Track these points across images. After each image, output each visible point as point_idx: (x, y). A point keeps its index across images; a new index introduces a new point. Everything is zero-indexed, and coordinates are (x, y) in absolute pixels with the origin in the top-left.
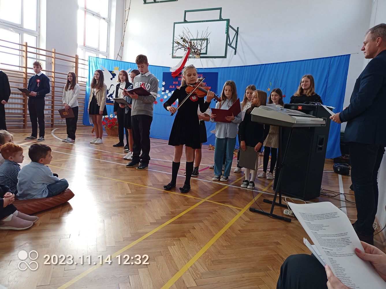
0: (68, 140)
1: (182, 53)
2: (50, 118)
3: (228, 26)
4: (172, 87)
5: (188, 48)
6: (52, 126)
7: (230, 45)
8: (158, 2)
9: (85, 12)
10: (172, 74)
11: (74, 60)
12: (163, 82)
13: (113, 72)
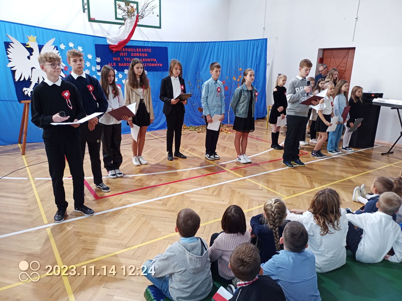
4: (113, 64)
12: (97, 58)
13: (28, 45)
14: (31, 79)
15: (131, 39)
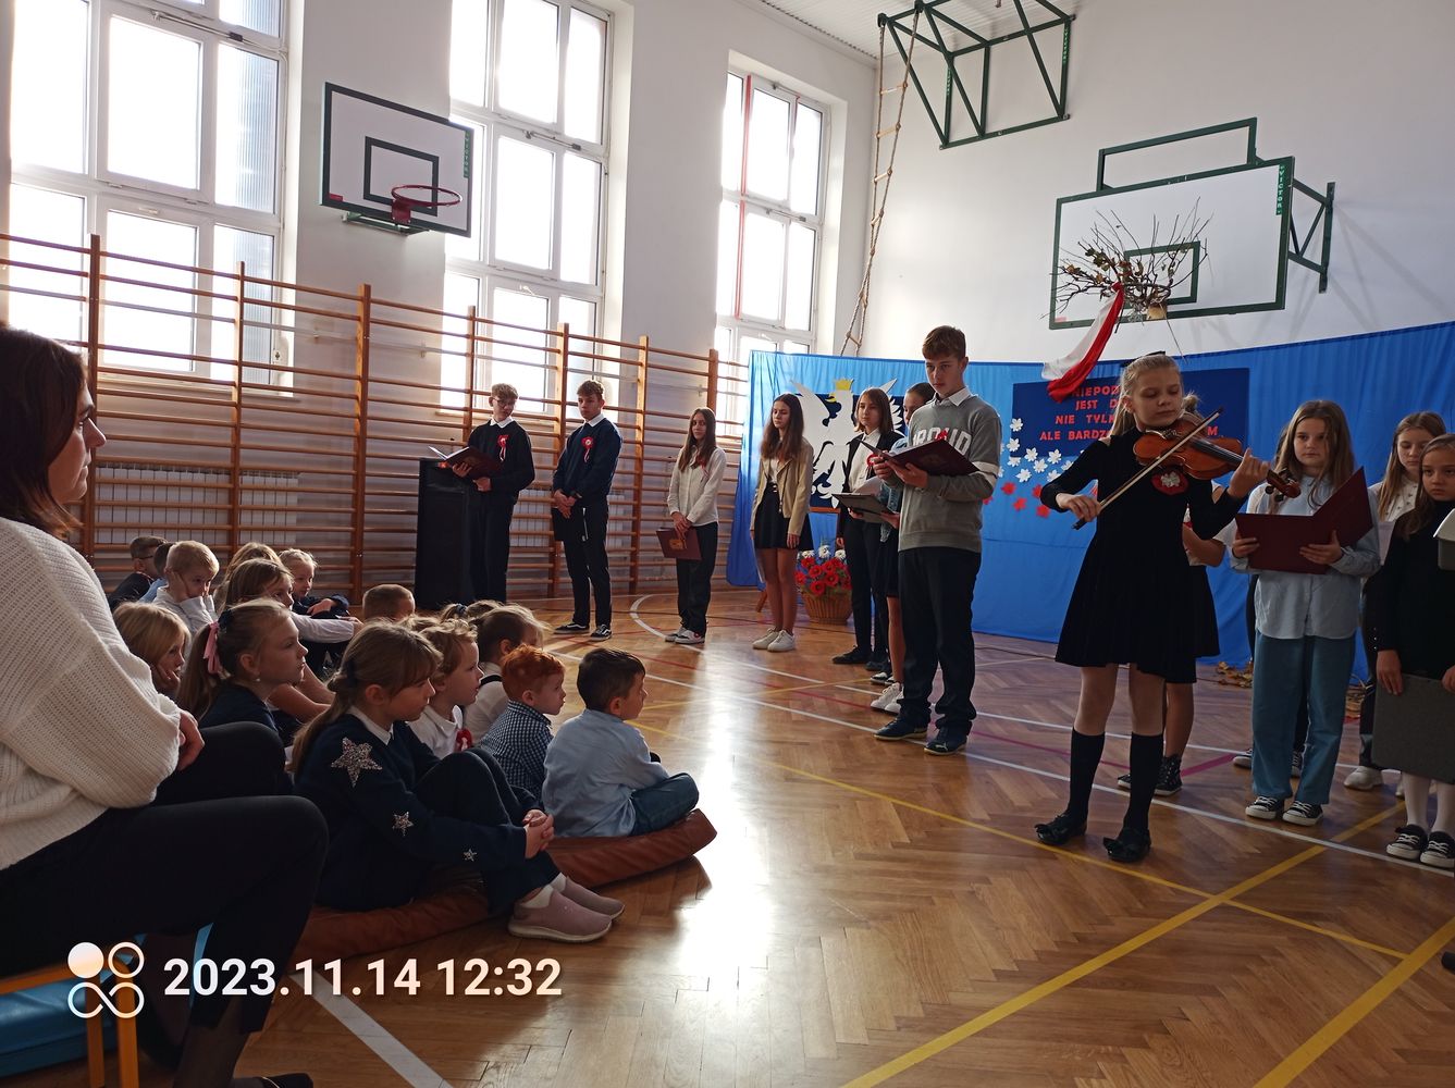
0: (683, 637)
1: (1094, 306)
2: (628, 562)
3: (1288, 183)
4: (1053, 436)
5: (1117, 287)
6: (633, 588)
7: (1298, 257)
8: (995, 134)
9: (742, 206)
10: (1051, 390)
11: (705, 367)
12: (1014, 420)
13: (832, 397)
14: (815, 465)
15: (1102, 358)
